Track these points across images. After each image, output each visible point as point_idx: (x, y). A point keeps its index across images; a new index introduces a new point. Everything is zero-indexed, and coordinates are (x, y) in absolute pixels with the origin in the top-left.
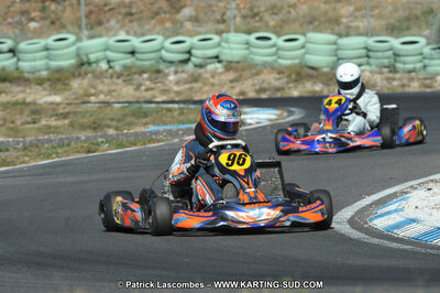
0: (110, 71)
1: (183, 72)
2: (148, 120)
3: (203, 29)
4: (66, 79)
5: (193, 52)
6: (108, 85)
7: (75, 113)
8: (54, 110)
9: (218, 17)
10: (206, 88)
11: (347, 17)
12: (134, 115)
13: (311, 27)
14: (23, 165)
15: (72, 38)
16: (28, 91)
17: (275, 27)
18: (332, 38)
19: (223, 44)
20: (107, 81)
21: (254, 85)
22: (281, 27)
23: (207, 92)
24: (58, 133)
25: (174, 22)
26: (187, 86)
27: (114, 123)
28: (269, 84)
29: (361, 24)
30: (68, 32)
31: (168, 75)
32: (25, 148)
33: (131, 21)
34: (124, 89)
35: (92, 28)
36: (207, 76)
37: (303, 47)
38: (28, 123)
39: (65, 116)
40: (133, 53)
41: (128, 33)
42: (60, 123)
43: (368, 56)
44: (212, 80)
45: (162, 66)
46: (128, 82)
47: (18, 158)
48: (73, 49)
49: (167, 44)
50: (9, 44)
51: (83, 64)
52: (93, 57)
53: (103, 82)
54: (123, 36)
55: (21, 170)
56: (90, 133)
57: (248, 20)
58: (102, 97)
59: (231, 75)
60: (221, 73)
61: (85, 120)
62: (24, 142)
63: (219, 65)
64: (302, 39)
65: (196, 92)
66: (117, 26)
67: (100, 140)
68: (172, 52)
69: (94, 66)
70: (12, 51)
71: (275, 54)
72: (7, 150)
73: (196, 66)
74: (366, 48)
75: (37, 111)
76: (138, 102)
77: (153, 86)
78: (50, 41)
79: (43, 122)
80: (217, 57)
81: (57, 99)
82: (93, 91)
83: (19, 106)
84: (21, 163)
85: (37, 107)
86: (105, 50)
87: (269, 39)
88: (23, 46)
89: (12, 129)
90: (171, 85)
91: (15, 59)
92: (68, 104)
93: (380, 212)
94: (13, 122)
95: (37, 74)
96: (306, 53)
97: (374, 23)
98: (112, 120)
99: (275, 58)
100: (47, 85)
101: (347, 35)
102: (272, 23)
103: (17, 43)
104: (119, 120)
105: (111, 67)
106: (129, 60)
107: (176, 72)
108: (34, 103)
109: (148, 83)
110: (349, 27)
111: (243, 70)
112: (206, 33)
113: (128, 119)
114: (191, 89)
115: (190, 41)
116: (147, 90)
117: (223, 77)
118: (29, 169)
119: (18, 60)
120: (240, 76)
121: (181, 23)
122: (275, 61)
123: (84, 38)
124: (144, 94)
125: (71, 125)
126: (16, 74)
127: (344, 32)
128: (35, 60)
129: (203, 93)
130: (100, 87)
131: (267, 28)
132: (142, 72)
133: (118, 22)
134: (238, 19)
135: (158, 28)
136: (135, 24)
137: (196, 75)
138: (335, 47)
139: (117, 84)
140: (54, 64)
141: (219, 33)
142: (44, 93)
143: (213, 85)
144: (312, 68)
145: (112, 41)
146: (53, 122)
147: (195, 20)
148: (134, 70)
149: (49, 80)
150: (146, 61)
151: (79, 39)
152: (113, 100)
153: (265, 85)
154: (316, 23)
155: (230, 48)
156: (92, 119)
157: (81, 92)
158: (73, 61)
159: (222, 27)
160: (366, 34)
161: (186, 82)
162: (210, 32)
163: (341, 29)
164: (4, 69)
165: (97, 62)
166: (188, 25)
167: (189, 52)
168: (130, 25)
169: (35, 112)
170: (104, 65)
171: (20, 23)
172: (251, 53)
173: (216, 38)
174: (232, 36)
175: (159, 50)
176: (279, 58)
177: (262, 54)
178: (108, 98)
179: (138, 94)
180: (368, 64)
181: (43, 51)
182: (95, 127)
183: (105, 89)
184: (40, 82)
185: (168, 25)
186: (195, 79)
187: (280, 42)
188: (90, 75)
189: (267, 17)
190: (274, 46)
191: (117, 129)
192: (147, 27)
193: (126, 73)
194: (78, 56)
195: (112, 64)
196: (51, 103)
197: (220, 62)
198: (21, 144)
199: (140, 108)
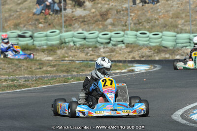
0: (75, 46)
1: (107, 48)
2: (91, 68)
3: (116, 29)
4: (55, 49)
5: (112, 39)
6: (74, 53)
7: (59, 65)
8: (49, 63)
9: (123, 24)
10: (117, 55)
11: (181, 25)
12: (85, 66)
13: (165, 28)
14: (35, 88)
15: (58, 31)
16: (38, 54)
17: (149, 28)
18: (174, 34)
19: (125, 35)
20: (73, 51)
21: (138, 54)
22: (151, 28)
23: (118, 57)
24: (51, 74)
25: (104, 25)
26: (109, 54)
27: (76, 70)
28: (145, 54)
29: (187, 28)
30: (56, 29)
31: (100, 49)
32: (36, 80)
33: (85, 25)
34: (81, 55)
35: (67, 27)
36: (117, 49)
37: (161, 38)
38: (38, 69)
39: (54, 66)
40: (85, 39)
41: (83, 30)
42: (52, 69)
43: (190, 42)
44: (120, 52)
45: (98, 45)
46: (82, 51)
47: (32, 84)
48: (58, 36)
49: (100, 35)
50: (30, 33)
51: (62, 43)
52: (67, 40)
53: (71, 51)
54: (80, 31)
55: (34, 90)
56: (65, 74)
57: (137, 25)
58: (71, 58)
59: (128, 50)
60: (124, 49)
61: (63, 68)
62: (36, 77)
63: (123, 45)
64: (161, 34)
65: (113, 57)
66: (78, 27)
67: (70, 77)
68: (102, 39)
69: (68, 44)
70: (31, 37)
71: (148, 41)
72: (28, 81)
73: (113, 45)
74: (189, 39)
75: (42, 64)
76: (87, 61)
77: (93, 53)
78: (48, 33)
79: (44, 69)
80: (122, 41)
81: (50, 58)
82: (67, 55)
83: (34, 61)
84: (34, 87)
85: (41, 62)
86: (72, 37)
87: (146, 34)
88: (36, 34)
89: (30, 71)
90: (102, 53)
91: (32, 40)
92: (55, 61)
93: (195, 112)
94: (31, 68)
95: (42, 47)
96: (162, 40)
97: (193, 28)
98: (75, 68)
99: (148, 42)
100: (46, 52)
101: (181, 33)
102: (147, 27)
103: (33, 33)
104: (78, 69)
105: (75, 45)
106: (83, 42)
107: (104, 48)
108: (41, 60)
109: (91, 52)
110: (182, 29)
111: (134, 47)
112: (118, 31)
113: (82, 68)
114: (111, 55)
115: (110, 34)
116: (90, 55)
117: (125, 51)
118: (38, 89)
119: (34, 41)
120: (132, 50)
121: (107, 26)
122: (148, 44)
123: (63, 31)
124: (90, 57)
125: (57, 70)
126: (33, 47)
127: (179, 31)
128: (41, 41)
129: (116, 57)
130: (70, 54)
131: (145, 29)
132: (88, 47)
133: (79, 25)
134: (132, 25)
135: (96, 28)
136: (86, 26)
137: (113, 49)
138: (175, 38)
139: (77, 52)
140: (49, 43)
141: (124, 31)
142: (45, 56)
143: (120, 54)
144: (165, 47)
145: (75, 33)
146: (49, 69)
147: (113, 25)
148: (85, 46)
149: (47, 50)
150: (91, 42)
151: (61, 32)
152: (75, 60)
153: (144, 54)
154: (167, 27)
155: (128, 38)
156: (66, 68)
157: (61, 55)
158: (58, 42)
159: (125, 28)
160: (189, 32)
161: (108, 52)
162: (120, 30)
163: (179, 30)
164: (27, 45)
165: (69, 42)
166: (110, 27)
167: (110, 39)
168: (84, 26)
169: (40, 64)
170: (72, 44)
171: (35, 24)
172: (138, 40)
173: (122, 33)
174: (129, 32)
175: (97, 38)
176: (150, 42)
177: (142, 41)
178: (73, 59)
179: (87, 57)
180: (190, 46)
181: (45, 37)
182: (68, 71)
183: (72, 54)
184: (43, 51)
185: (101, 26)
186: (112, 51)
187: (151, 35)
188: (65, 48)
189: (145, 24)
190: (148, 37)
191: (77, 72)
192: (91, 27)
193: (81, 48)
194: (60, 39)
195: (75, 43)
196: (48, 60)
197: (123, 43)
198: (34, 78)
199: (88, 63)
